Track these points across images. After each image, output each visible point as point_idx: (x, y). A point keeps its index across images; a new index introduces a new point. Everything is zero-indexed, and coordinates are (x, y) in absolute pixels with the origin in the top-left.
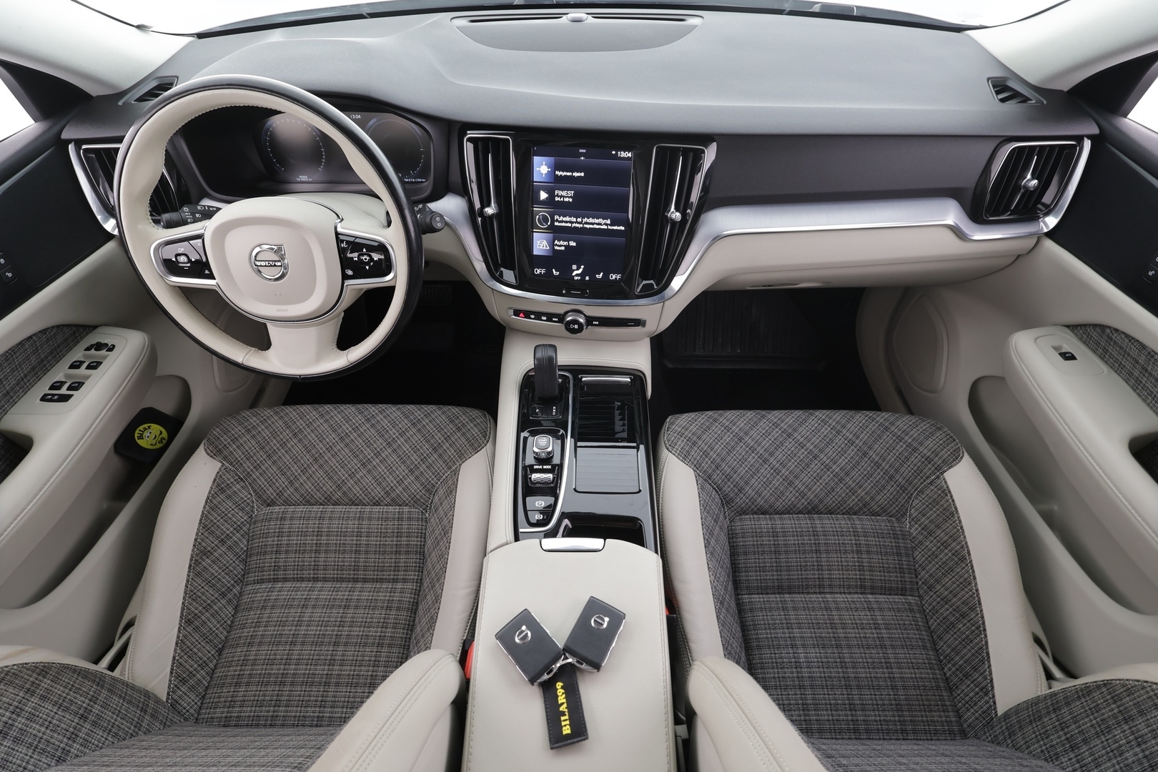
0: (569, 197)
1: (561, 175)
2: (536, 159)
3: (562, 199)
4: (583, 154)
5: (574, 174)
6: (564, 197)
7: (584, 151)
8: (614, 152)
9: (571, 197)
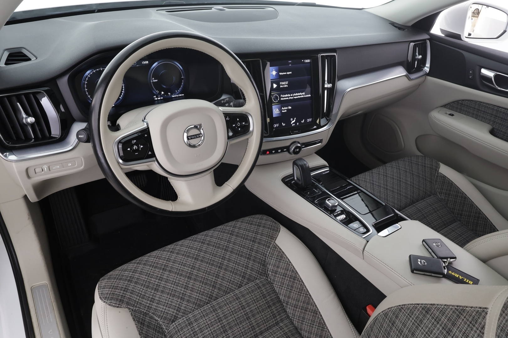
0: (286, 85)
1: (282, 75)
3: (283, 86)
4: (290, 63)
5: (287, 73)
6: (284, 85)
7: (291, 62)
8: (303, 61)
9: (287, 84)
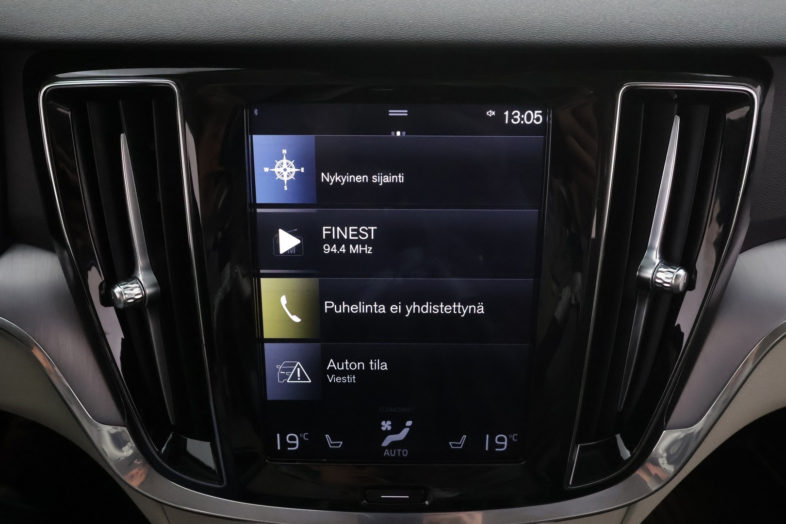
0: (363, 243)
1: (337, 184)
2: (261, 143)
3: (343, 249)
4: (398, 123)
5: (376, 179)
6: (348, 242)
7: (403, 113)
8: (491, 113)
9: (369, 242)
